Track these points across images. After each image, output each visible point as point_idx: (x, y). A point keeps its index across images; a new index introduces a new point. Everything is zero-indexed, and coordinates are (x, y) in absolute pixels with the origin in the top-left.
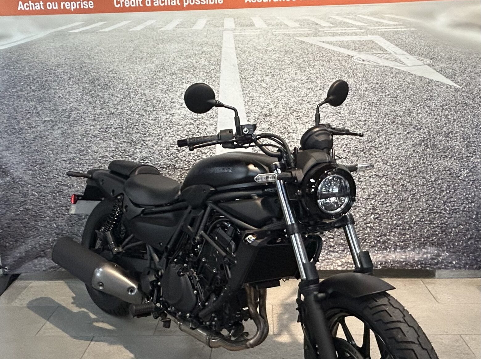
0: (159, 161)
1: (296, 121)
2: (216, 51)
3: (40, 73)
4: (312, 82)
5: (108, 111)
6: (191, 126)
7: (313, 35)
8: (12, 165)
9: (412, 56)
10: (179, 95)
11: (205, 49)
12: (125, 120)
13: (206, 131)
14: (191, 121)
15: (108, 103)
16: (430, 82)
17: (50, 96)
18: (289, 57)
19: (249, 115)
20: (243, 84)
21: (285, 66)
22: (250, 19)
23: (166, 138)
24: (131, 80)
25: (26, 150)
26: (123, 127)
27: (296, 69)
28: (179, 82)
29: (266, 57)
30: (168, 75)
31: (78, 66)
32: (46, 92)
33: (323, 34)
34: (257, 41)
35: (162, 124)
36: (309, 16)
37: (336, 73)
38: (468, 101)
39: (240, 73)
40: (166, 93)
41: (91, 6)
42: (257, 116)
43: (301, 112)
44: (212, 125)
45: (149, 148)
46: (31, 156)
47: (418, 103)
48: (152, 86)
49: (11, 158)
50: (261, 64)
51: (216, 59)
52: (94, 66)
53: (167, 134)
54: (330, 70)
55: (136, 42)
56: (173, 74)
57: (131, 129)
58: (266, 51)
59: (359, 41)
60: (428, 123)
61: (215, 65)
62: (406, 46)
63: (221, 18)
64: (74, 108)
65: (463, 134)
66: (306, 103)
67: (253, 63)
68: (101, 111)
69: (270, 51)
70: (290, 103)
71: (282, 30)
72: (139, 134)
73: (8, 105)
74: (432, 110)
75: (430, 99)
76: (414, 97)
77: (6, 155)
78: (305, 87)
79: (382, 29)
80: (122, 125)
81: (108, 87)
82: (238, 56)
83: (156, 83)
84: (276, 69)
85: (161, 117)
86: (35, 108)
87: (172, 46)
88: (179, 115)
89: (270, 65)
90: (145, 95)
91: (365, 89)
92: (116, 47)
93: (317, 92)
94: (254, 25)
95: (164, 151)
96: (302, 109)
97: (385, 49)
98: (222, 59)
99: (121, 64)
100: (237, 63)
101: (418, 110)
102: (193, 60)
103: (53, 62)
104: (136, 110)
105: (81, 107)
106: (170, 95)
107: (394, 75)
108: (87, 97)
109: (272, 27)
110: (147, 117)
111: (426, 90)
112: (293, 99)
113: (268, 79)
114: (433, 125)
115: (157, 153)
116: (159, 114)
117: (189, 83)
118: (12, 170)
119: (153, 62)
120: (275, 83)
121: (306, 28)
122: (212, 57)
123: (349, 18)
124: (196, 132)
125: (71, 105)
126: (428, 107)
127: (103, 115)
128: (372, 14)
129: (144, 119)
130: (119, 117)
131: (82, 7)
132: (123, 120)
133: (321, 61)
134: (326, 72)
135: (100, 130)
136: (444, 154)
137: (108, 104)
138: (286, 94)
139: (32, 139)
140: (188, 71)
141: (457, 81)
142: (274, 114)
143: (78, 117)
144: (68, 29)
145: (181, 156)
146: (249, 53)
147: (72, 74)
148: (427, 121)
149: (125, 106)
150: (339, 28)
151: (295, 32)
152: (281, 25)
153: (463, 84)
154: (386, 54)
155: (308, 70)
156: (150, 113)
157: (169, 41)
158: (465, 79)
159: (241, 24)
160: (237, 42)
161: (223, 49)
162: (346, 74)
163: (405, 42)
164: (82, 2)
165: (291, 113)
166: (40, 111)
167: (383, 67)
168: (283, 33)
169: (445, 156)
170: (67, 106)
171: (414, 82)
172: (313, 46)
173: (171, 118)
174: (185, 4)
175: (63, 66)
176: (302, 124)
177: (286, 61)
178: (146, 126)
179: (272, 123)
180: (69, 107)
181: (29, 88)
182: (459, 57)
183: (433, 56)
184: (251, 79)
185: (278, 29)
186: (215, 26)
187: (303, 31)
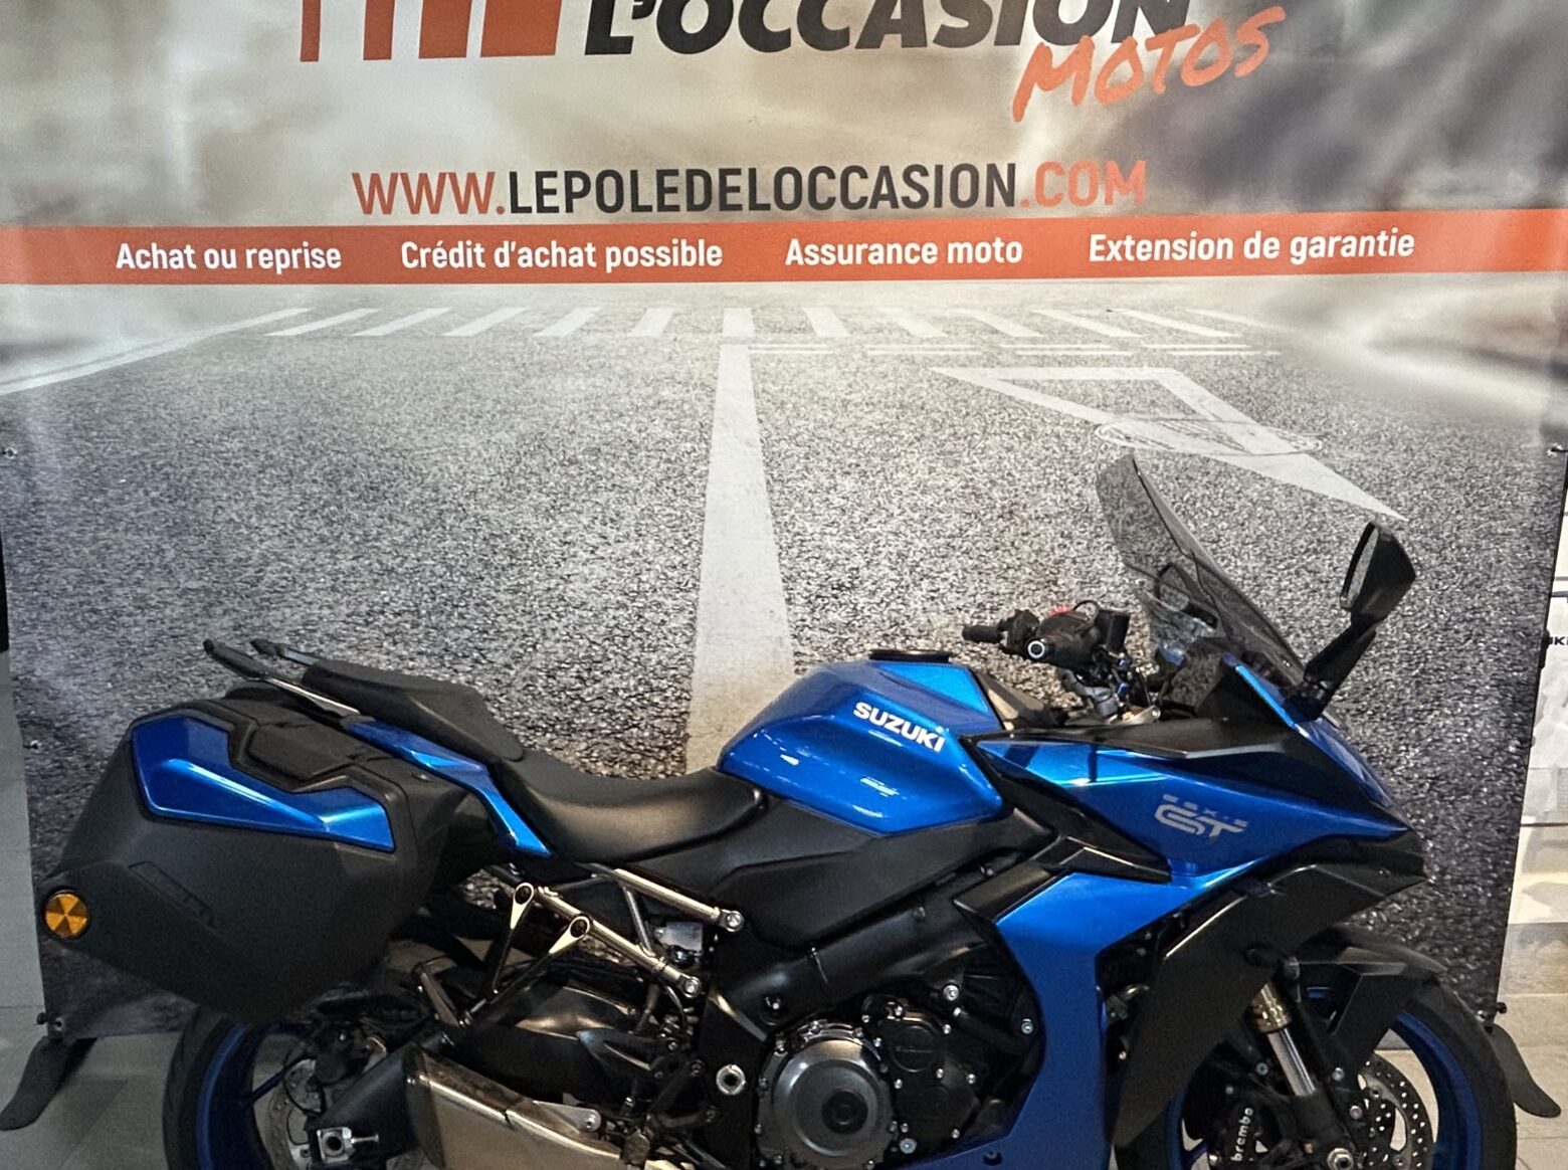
0: (525, 709)
1: (927, 605)
2: (699, 400)
3: (174, 453)
4: (978, 496)
5: (377, 565)
6: (621, 612)
7: (982, 362)
8: (84, 720)
9: (1264, 428)
10: (585, 521)
11: (664, 394)
12: (426, 589)
13: (663, 628)
14: (620, 598)
15: (376, 539)
16: (1314, 502)
17: (201, 518)
18: (912, 424)
19: (791, 586)
20: (776, 497)
21: (900, 448)
22: (801, 313)
23: (547, 644)
24: (447, 476)
25: (129, 675)
26: (418, 611)
27: (930, 458)
28: (587, 486)
29: (844, 421)
30: (555, 464)
31: (292, 433)
32: (190, 507)
33: (1013, 361)
34: (819, 375)
35: (536, 605)
36: (973, 308)
37: (1048, 470)
38: (1427, 557)
39: (767, 465)
40: (548, 516)
41: (334, 262)
42: (814, 588)
43: (946, 579)
44: (682, 610)
45: (497, 671)
46: (142, 693)
47: (1281, 561)
48: (508, 496)
49: (81, 698)
50: (829, 440)
51: (697, 423)
52: (339, 435)
53: (549, 633)
54: (1030, 464)
55: (463, 369)
56: (571, 463)
57: (444, 618)
58: (845, 403)
59: (1118, 383)
60: (1311, 619)
61: (693, 439)
62: (1249, 401)
63: (716, 307)
64: (275, 553)
65: (1408, 649)
66: (958, 553)
67: (806, 437)
68: (354, 563)
69: (856, 405)
70: (911, 554)
71: (893, 346)
72: (467, 631)
73: (80, 542)
74: (1322, 582)
75: (1315, 550)
76: (1271, 541)
77: (65, 688)
78: (956, 509)
79: (1182, 350)
80: (416, 605)
81: (380, 494)
82: (762, 417)
83: (519, 486)
84: (873, 455)
85: (531, 583)
86: (157, 553)
87: (569, 382)
88: (586, 581)
89: (855, 446)
90: (487, 521)
91: (1128, 519)
92: (404, 381)
93: (991, 524)
94: (812, 329)
95: (541, 681)
96: (947, 570)
97: (1189, 408)
98: (714, 424)
99: (420, 431)
100: (758, 438)
101: (1280, 580)
102: (629, 425)
103: (214, 421)
104: (461, 563)
105: (294, 552)
106: (560, 523)
107: (1211, 477)
108: (315, 522)
109: (864, 337)
110: (492, 583)
111: (1303, 525)
112: (921, 544)
113: (848, 484)
114: (1324, 622)
115: (520, 685)
116: (526, 576)
117: (617, 489)
118: (83, 735)
119: (512, 427)
120: (868, 497)
121: (964, 340)
122: (686, 417)
123: (1089, 317)
124: (634, 629)
125: (263, 547)
126: (1310, 572)
127: (361, 575)
128: (1155, 307)
129: (484, 590)
130: (408, 581)
131: (308, 265)
132: (421, 589)
133: (1004, 436)
134: (1020, 468)
135: (349, 620)
136: (1354, 706)
137: (378, 544)
138: (902, 528)
139: (147, 643)
140: (614, 455)
141: (1395, 502)
142: (866, 584)
143: (284, 583)
144: (266, 328)
145: (589, 695)
146: (794, 407)
147: (272, 457)
148: (1308, 610)
149: (430, 550)
150: (1059, 342)
151: (933, 353)
152: (890, 332)
153: (1411, 510)
154: (1192, 421)
155: (967, 460)
156: (500, 571)
157: (562, 368)
158: (1418, 496)
159: (772, 325)
160: (760, 375)
161: (719, 397)
162: (1076, 474)
163: (1248, 388)
164: (306, 252)
165: (914, 583)
166: (174, 560)
167: (1184, 455)
168: (896, 353)
169: (1358, 710)
170: (253, 548)
171: (1270, 501)
172: (983, 392)
173: (561, 587)
174: (610, 265)
175: (246, 432)
176: (946, 611)
177: (903, 433)
178: (487, 610)
179: (859, 608)
180: (257, 551)
181: (141, 492)
182: (1403, 432)
183: (1323, 430)
184: (800, 484)
185: (879, 343)
186: (697, 330)
187: (954, 350)
